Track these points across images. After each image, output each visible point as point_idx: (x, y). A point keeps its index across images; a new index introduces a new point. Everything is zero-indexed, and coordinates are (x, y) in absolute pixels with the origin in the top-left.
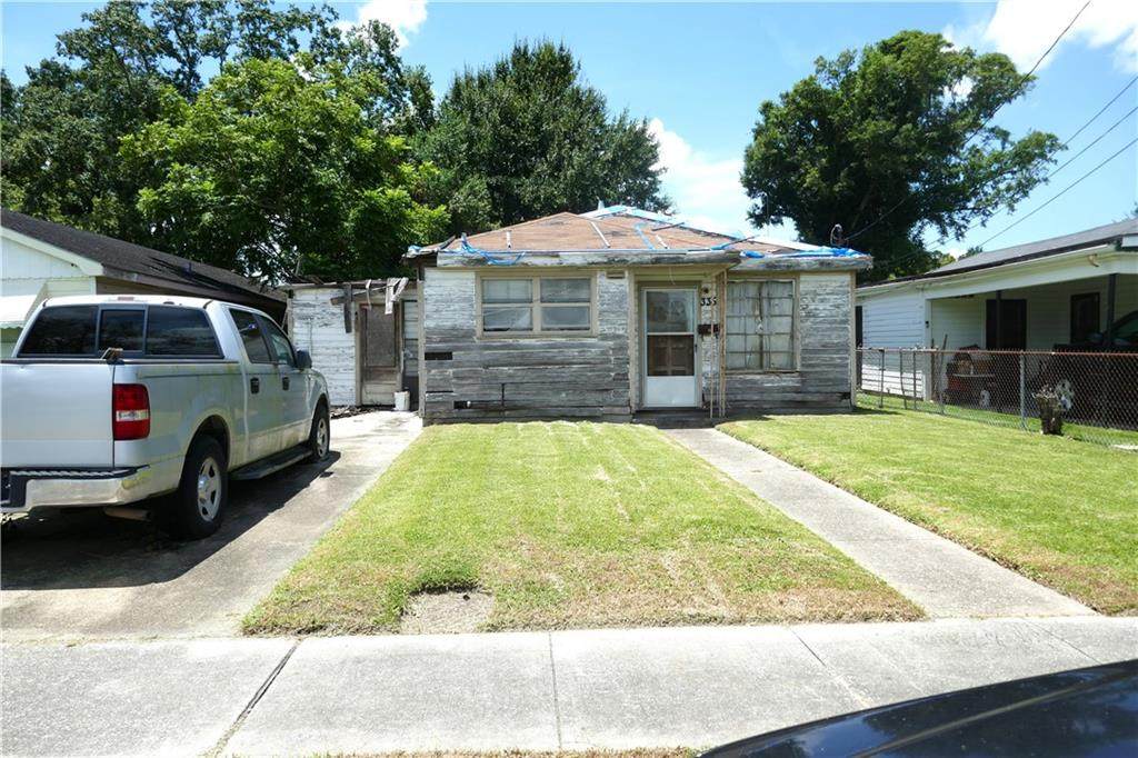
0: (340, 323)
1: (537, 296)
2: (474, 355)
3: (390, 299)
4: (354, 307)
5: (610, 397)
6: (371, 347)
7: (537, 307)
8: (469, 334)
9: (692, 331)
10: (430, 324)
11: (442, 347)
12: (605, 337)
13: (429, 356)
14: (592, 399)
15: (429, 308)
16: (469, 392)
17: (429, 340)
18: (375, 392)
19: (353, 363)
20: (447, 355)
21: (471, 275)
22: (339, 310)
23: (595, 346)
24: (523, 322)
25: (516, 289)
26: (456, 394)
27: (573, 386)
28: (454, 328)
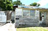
0: (5, 15)
1: (29, 12)
2: (22, 19)
3: (10, 12)
4: (6, 13)
5: (37, 23)
6: (8, 17)
7: (29, 13)
8: (21, 16)
9: (41, 16)
10: (16, 15)
11: (18, 18)
12: (36, 17)
13: (16, 19)
14: (35, 24)
15: (16, 13)
16: (21, 23)
17: (16, 17)
18: (8, 21)
19: (6, 18)
20: (19, 19)
21: (22, 9)
22: (5, 13)
23: (35, 18)
24: (28, 15)
25: (27, 11)
26: (19, 24)
27: (33, 22)
28: (19, 15)
